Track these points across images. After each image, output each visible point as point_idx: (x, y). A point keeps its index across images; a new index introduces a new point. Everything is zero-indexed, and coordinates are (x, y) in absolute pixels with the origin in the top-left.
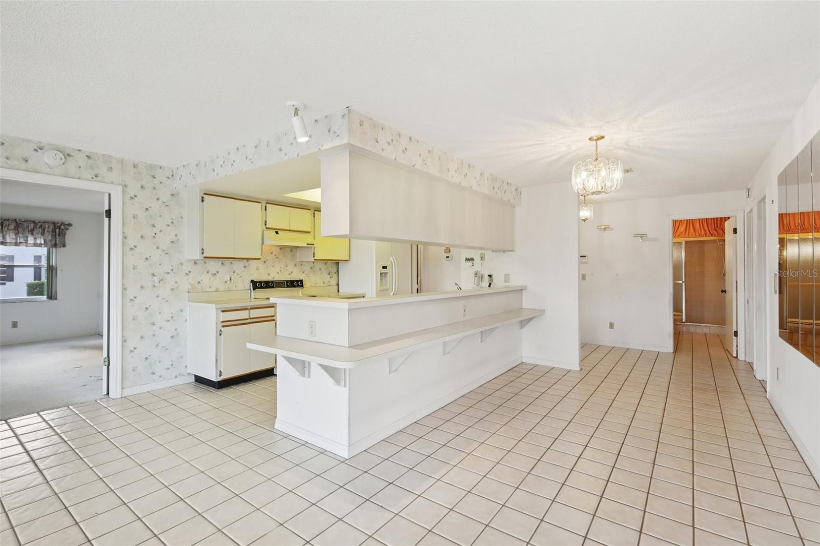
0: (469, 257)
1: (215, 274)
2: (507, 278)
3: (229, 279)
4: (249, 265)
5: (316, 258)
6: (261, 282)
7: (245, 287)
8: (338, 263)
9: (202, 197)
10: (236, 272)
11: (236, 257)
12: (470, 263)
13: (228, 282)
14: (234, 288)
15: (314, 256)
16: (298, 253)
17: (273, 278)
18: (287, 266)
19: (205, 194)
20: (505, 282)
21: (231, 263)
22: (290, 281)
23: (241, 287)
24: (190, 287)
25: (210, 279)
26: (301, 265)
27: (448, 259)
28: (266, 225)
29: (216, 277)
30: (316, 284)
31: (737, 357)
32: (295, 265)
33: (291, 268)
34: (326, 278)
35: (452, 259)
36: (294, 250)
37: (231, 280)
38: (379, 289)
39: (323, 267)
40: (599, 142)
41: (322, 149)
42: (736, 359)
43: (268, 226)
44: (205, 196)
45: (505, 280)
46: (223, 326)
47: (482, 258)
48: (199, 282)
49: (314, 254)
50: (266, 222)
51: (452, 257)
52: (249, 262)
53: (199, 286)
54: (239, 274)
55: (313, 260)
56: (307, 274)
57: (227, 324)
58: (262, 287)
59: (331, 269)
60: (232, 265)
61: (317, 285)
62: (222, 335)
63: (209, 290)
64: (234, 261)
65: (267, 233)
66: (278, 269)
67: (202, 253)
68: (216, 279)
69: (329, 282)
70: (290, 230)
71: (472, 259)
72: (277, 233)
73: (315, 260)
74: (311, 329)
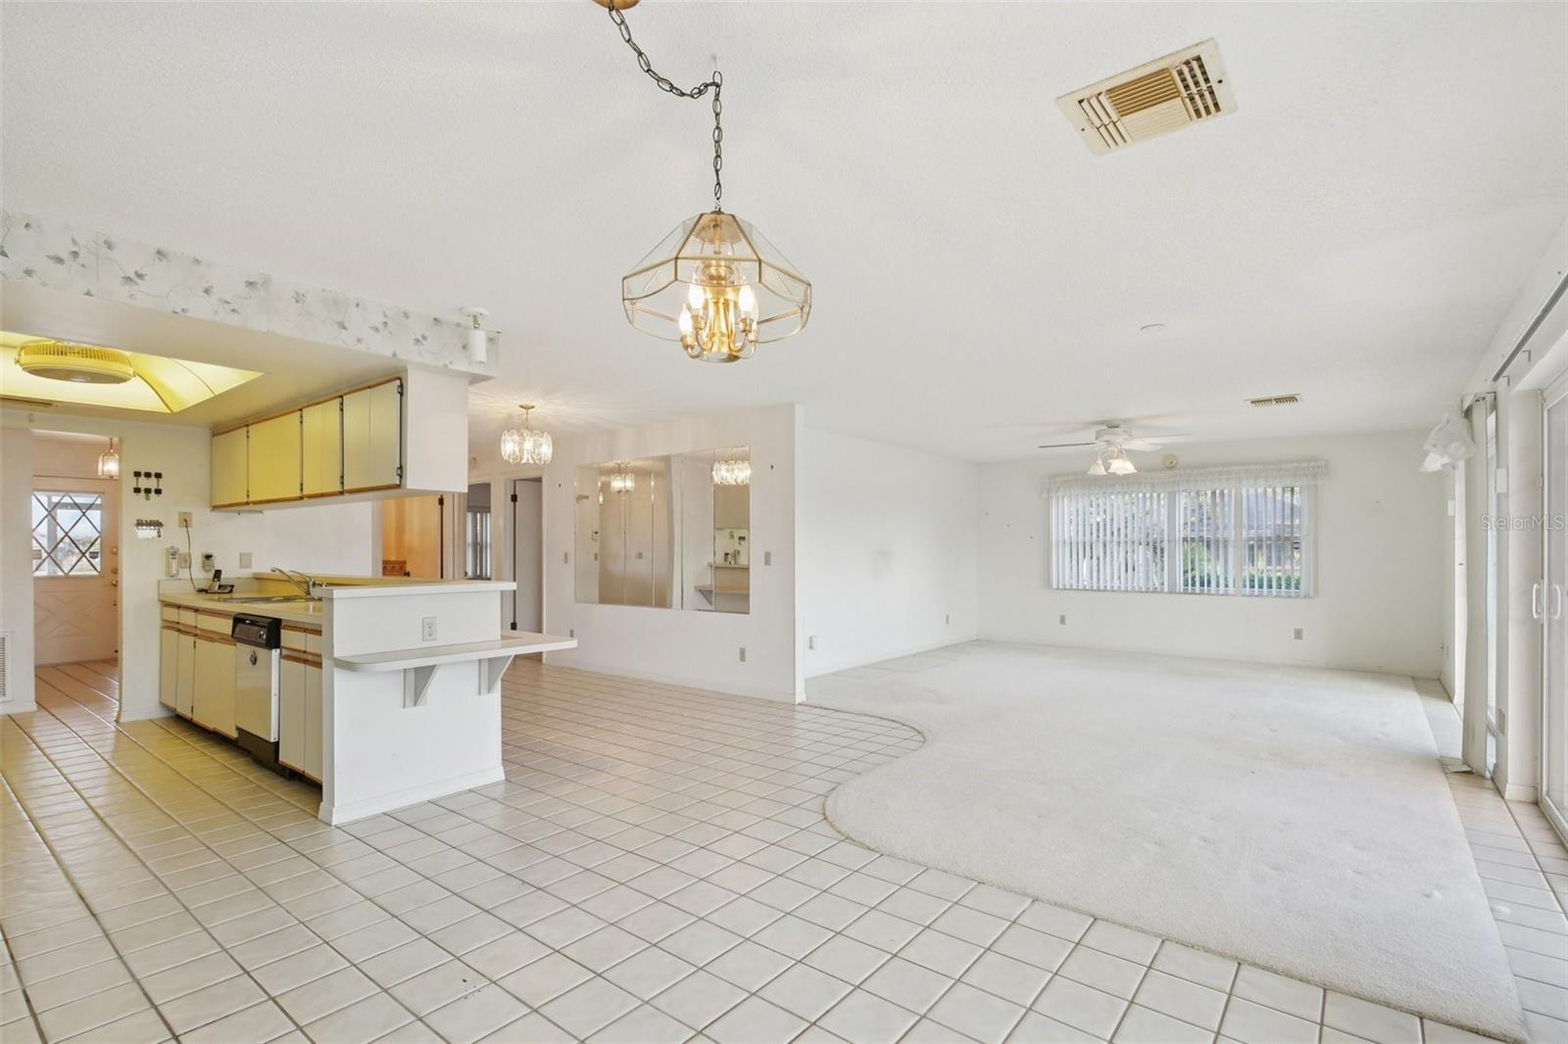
0: (147, 518)
2: (245, 560)
12: (150, 532)
20: (241, 567)
40: (530, 411)
41: (450, 367)
45: (241, 564)
47: (185, 522)
71: (156, 525)
74: (429, 628)
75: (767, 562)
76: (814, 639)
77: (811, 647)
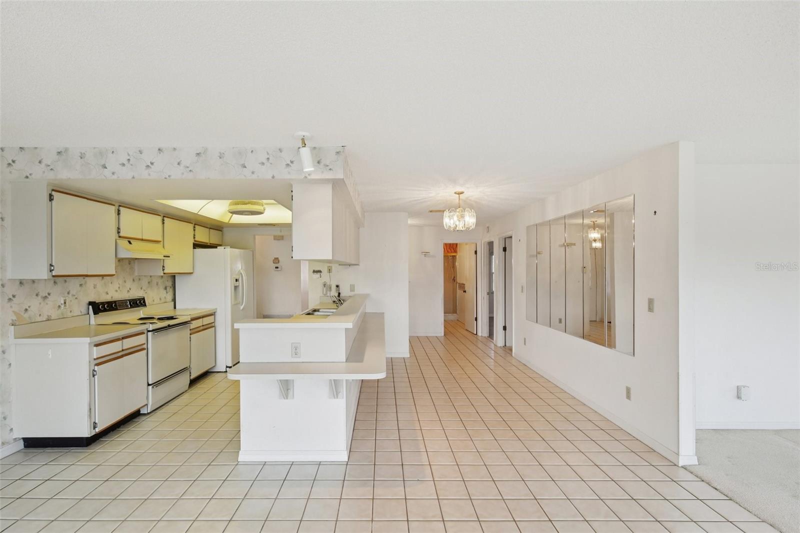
0: (317, 269)
1: (46, 297)
2: (352, 288)
3: (62, 302)
4: (86, 283)
5: (165, 272)
6: (103, 304)
7: (81, 312)
8: (175, 276)
9: (51, 195)
10: (71, 293)
11: (89, 274)
12: (318, 275)
13: (62, 306)
14: (70, 314)
15: (163, 270)
16: (136, 266)
17: (112, 297)
18: (125, 282)
19: (53, 190)
20: (351, 291)
21: (66, 281)
22: (133, 300)
23: (76, 312)
24: (14, 318)
25: (40, 303)
26: (140, 279)
27: (277, 269)
28: (119, 232)
29: (47, 301)
30: (154, 301)
31: (477, 334)
32: (133, 280)
33: (129, 284)
34: (163, 293)
35: (282, 269)
36: (132, 262)
37: (65, 303)
38: (233, 303)
39: (160, 281)
41: (309, 177)
42: (475, 336)
43: (121, 234)
44: (53, 193)
45: (350, 289)
46: (97, 365)
47: (330, 271)
48: (26, 310)
49: (163, 267)
50: (119, 229)
51: (281, 267)
52: (85, 279)
53: (26, 315)
54: (74, 296)
55: (162, 274)
56: (144, 290)
57: (101, 361)
58: (105, 310)
59: (167, 282)
60: (67, 283)
61: (155, 303)
62: (96, 377)
63: (39, 319)
64: (68, 279)
65: (120, 242)
66: (116, 286)
67: (51, 271)
68: (47, 304)
69: (165, 298)
70: (142, 240)
71: (320, 272)
72: (130, 242)
73: (164, 273)
74: (296, 350)
75: (651, 309)
76: (743, 390)
77: (739, 397)
